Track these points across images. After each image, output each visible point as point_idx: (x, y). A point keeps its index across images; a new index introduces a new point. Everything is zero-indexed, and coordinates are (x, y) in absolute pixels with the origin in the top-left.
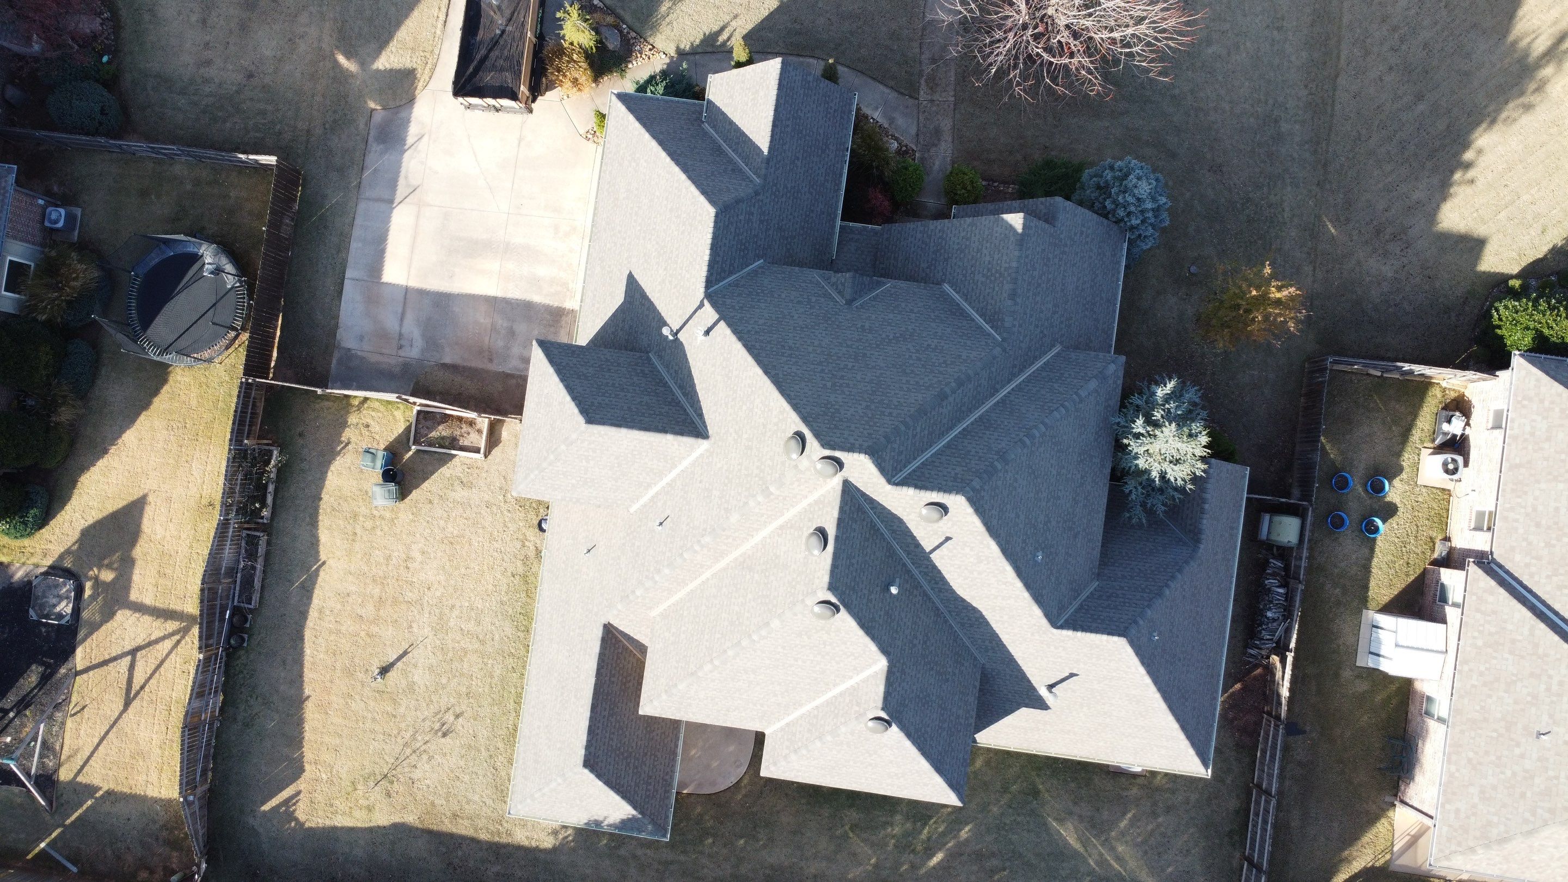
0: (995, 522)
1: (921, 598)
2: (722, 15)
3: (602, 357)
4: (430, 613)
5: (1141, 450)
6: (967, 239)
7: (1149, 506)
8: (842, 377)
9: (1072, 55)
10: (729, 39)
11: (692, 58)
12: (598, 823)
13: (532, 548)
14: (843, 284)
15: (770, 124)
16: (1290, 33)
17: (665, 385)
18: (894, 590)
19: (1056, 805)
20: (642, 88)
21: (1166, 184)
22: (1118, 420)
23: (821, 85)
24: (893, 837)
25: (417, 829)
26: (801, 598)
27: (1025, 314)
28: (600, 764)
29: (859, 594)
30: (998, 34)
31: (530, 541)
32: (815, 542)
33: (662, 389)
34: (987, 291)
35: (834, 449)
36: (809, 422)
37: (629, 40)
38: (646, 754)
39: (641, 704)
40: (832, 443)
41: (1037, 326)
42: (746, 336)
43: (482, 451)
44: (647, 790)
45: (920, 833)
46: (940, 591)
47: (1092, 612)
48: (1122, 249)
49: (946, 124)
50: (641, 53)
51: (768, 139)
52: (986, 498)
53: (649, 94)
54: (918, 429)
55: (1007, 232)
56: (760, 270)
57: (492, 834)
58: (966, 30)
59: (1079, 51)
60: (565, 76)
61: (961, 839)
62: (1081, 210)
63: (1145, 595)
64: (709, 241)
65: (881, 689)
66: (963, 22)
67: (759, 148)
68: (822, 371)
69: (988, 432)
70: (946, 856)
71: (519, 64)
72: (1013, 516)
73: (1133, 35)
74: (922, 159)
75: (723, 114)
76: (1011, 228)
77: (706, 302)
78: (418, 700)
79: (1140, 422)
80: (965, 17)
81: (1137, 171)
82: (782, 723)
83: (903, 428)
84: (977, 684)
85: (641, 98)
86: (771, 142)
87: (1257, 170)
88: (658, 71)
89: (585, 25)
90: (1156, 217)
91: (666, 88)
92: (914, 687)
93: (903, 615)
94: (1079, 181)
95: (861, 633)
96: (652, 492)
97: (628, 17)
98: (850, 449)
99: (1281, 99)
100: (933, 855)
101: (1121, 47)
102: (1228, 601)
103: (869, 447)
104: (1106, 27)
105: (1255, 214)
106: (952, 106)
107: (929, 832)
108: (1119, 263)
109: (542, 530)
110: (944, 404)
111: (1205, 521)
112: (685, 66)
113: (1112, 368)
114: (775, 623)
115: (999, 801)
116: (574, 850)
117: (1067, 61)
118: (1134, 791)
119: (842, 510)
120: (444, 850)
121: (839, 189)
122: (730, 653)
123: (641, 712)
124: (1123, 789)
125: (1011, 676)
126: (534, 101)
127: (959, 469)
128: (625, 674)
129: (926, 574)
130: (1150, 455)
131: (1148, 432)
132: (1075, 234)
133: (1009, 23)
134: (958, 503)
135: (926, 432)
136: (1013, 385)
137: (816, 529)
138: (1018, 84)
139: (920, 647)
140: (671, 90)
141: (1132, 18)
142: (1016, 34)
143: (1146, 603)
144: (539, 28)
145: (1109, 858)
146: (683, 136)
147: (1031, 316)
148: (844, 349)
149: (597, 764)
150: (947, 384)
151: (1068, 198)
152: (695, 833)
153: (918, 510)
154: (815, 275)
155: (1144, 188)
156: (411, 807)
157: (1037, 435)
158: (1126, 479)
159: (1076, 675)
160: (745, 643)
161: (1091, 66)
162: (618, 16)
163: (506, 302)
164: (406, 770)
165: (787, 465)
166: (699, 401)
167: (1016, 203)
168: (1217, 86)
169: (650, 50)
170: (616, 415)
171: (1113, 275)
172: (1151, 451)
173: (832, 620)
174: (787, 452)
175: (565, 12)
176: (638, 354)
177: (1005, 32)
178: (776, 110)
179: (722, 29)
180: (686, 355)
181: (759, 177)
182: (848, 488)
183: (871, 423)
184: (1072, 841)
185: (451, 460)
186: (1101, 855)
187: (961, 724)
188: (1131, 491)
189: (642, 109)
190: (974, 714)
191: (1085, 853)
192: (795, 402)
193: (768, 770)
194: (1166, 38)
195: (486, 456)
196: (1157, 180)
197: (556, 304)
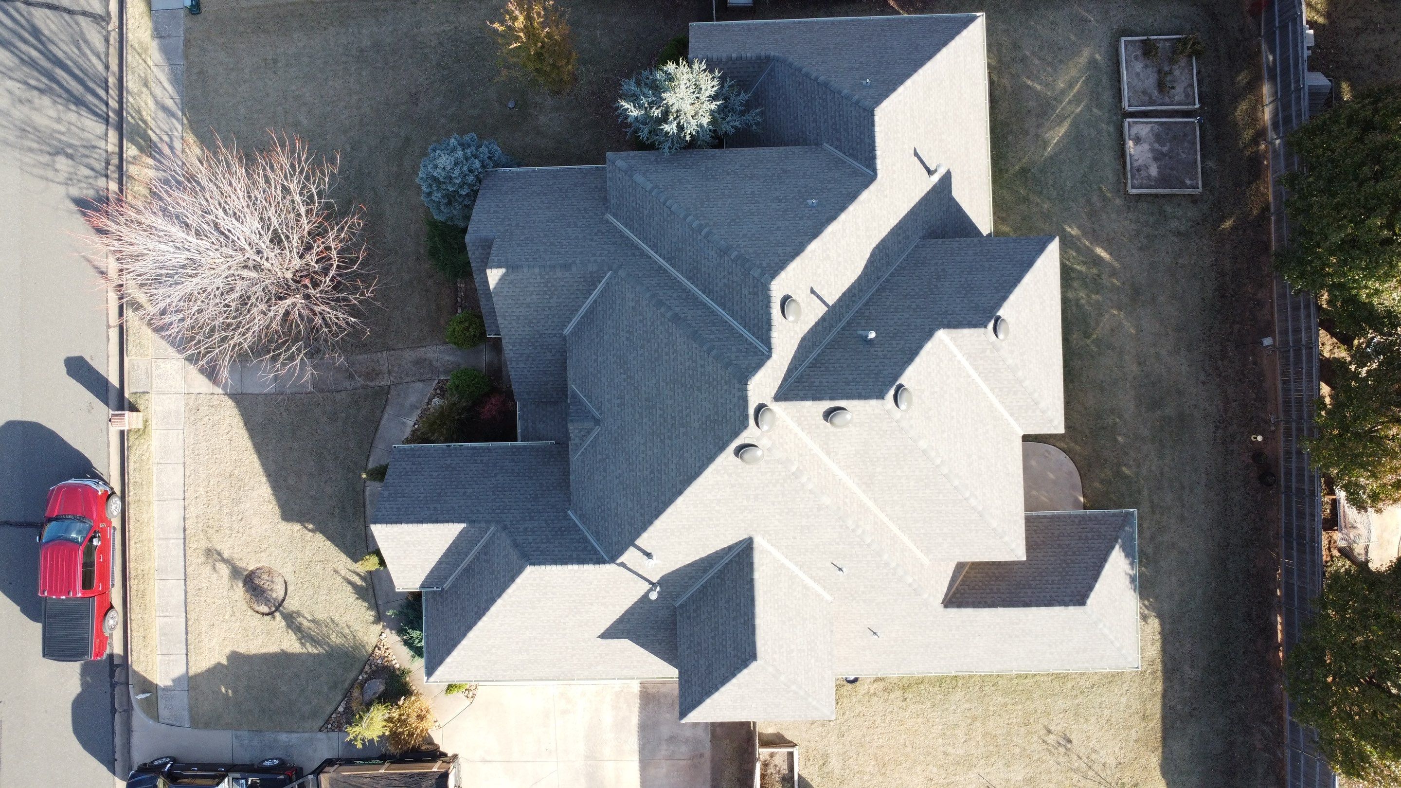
0: (789, 249)
1: (871, 308)
2: (336, 585)
3: (687, 652)
4: (955, 775)
5: (693, 122)
6: (519, 319)
7: (743, 108)
8: (673, 418)
9: (328, 248)
10: (358, 575)
11: (381, 608)
12: (1133, 580)
13: (875, 685)
14: (581, 430)
15: (436, 525)
16: (278, 51)
17: (704, 587)
18: (872, 335)
19: (1032, 150)
20: (418, 652)
21: (437, 141)
22: (667, 150)
23: (391, 481)
24: (1088, 296)
25: (1163, 752)
26: (894, 424)
27: (581, 253)
28: (1079, 589)
29: (881, 368)
30: (318, 320)
31: (869, 689)
32: (839, 419)
33: (709, 590)
34: (565, 292)
35: (747, 416)
36: (723, 444)
37: (373, 671)
38: (1059, 545)
39: (1016, 559)
40: (741, 418)
41: (592, 240)
42: (647, 517)
43: (790, 750)
44: (1093, 538)
45: (1080, 272)
46: (861, 290)
47: (854, 145)
48: (504, 172)
49: (410, 355)
50: (384, 657)
51: (451, 526)
52: (768, 261)
53: (423, 644)
54: (712, 337)
55: (507, 282)
56: (579, 512)
57: (1155, 679)
58: (318, 351)
59: (323, 243)
60: (417, 728)
61: (1079, 233)
62: (474, 217)
63: (829, 98)
64: (559, 567)
65: (966, 332)
66: (310, 355)
67: (460, 533)
68: (670, 438)
69: (703, 270)
70: (1098, 245)
71: (412, 776)
72: (779, 233)
73: (301, 194)
74: (446, 372)
75: (432, 572)
76: (502, 279)
77: (619, 561)
78: (1040, 773)
79: (666, 127)
80: (305, 354)
81: (429, 170)
82: (1011, 420)
83: (714, 352)
84: (940, 241)
85: (428, 653)
86: (453, 522)
87: (410, 61)
88: (399, 639)
89: (365, 719)
90: (470, 146)
91: (414, 629)
92: (958, 300)
93: (891, 322)
94: (445, 223)
95: (918, 360)
96: (810, 583)
97: (352, 676)
98: (745, 400)
99: (341, 50)
100: (1099, 257)
101: (314, 203)
102: (817, 22)
103: (740, 382)
104: (297, 221)
105: (450, 56)
106: (391, 353)
107: (1079, 264)
108: (518, 174)
109: (856, 680)
110: (682, 316)
111: (748, 55)
112: (390, 613)
113: (619, 163)
114: (923, 444)
115: (1038, 203)
116: (1156, 598)
117: (334, 252)
118: (1005, 81)
119: (804, 398)
120: (1179, 722)
121: (488, 448)
122: (956, 483)
123: (1024, 558)
124: (1006, 92)
125: (926, 211)
126: (445, 755)
127: (745, 291)
128: (987, 579)
129: (848, 306)
130: (696, 113)
131: (675, 119)
132: (498, 218)
133: (305, 312)
134: (778, 288)
135: (714, 329)
136: (652, 253)
137: (826, 420)
138: (363, 294)
139: (918, 301)
140: (416, 623)
141: (285, 198)
142: (316, 304)
143: (837, 96)
144: (374, 762)
145: (1072, 94)
146: (459, 607)
147: (583, 247)
148: (644, 420)
149: (1079, 592)
150: (663, 316)
151: (464, 231)
152: (1119, 484)
153: (791, 324)
154: (575, 458)
155: (445, 160)
156: (1143, 761)
157: (697, 222)
158: (720, 133)
159: (915, 150)
160: (945, 471)
161: (336, 229)
162: (352, 686)
163: (642, 749)
164: (1109, 772)
165: (769, 459)
166: (716, 552)
167: (477, 278)
168: (337, 110)
169: (379, 649)
170: (743, 632)
171: (530, 176)
172: (693, 113)
173: (911, 390)
174: (756, 460)
175: (355, 739)
176: (678, 618)
177: (315, 315)
178: (422, 522)
179: (350, 582)
180: (673, 572)
181: (488, 528)
182: (781, 396)
183: (715, 383)
184: (1062, 130)
185: (804, 779)
186: (1070, 102)
187: (982, 250)
188: (732, 127)
189: (439, 651)
190: (969, 240)
191: (1073, 116)
192: (705, 461)
193: (1058, 427)
194: (299, 164)
195: (795, 745)
196: (434, 150)
197: (638, 701)
